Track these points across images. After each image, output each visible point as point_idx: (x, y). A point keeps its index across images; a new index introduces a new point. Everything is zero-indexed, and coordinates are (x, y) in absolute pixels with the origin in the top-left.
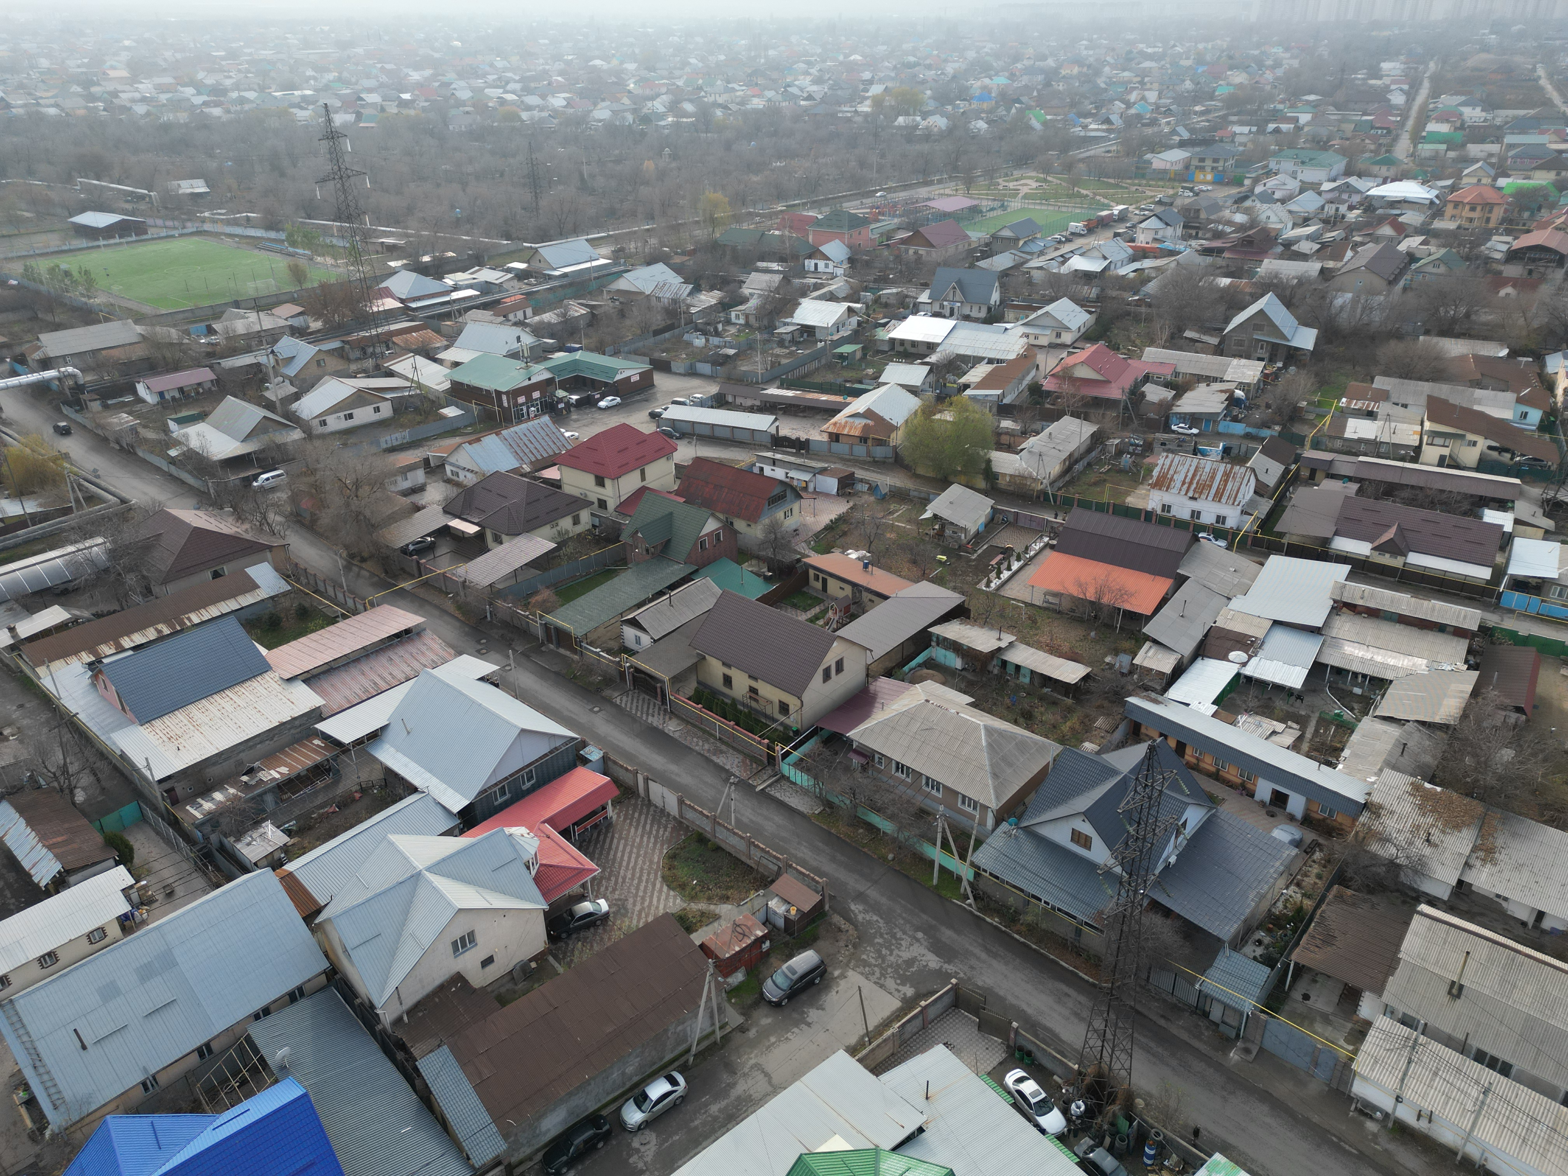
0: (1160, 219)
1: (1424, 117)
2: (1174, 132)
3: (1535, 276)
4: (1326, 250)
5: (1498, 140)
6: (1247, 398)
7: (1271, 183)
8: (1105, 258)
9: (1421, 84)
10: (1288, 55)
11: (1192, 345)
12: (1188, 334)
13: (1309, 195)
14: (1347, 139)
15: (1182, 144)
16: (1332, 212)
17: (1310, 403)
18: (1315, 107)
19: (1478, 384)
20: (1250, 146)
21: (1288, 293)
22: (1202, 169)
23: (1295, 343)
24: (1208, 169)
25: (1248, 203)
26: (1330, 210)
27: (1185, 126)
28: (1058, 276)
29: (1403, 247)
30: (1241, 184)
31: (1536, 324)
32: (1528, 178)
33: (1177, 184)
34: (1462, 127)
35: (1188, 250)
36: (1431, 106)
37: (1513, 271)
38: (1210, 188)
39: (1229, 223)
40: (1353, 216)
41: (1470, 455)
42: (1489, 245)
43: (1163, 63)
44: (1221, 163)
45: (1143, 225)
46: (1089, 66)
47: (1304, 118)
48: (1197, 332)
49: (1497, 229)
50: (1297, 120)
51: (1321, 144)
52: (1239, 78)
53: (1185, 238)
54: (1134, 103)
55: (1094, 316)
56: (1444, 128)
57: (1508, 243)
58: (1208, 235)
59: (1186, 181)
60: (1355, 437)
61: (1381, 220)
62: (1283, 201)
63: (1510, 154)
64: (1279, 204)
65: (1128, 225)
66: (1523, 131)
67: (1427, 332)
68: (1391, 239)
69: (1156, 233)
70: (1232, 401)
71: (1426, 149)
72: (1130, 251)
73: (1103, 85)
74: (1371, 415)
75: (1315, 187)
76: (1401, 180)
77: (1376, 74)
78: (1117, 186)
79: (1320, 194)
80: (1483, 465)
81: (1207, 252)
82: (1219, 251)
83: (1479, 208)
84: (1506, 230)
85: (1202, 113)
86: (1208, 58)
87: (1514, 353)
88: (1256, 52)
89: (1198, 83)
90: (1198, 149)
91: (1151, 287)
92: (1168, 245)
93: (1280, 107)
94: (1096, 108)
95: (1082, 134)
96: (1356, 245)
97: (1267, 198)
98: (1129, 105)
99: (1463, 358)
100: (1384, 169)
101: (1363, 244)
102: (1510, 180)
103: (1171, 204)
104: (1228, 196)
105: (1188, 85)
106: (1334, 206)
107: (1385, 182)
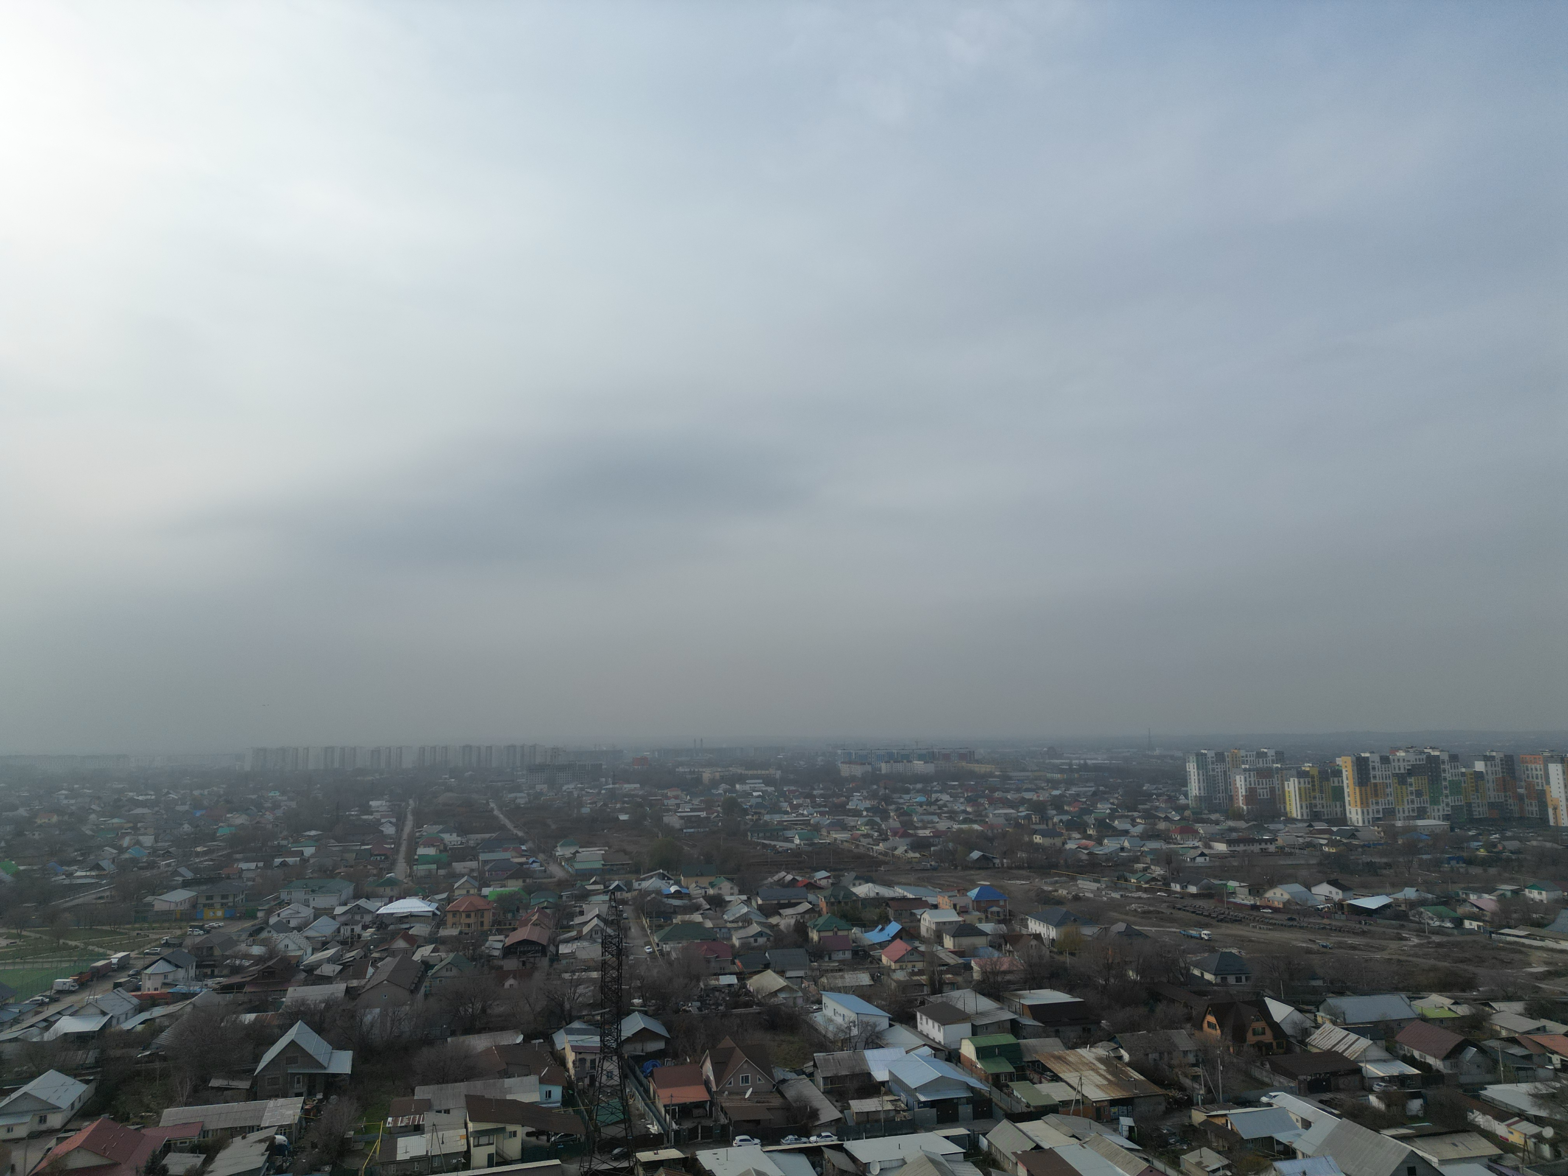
0: (169, 962)
1: (414, 844)
2: (176, 873)
3: (528, 966)
4: (348, 969)
5: (475, 858)
6: (290, 1142)
7: (285, 912)
8: (104, 1014)
9: (405, 817)
10: (285, 798)
11: (222, 1095)
12: (215, 1083)
13: (324, 920)
14: (351, 867)
15: (186, 884)
16: (348, 933)
17: (357, 1131)
18: (317, 841)
19: (507, 1074)
20: (259, 880)
21: (317, 1018)
22: (211, 906)
23: (332, 1070)
24: (218, 906)
25: (264, 935)
26: (346, 931)
27: (188, 867)
28: (41, 1045)
29: (417, 957)
30: (255, 917)
31: (538, 1008)
32: (505, 886)
33: (184, 924)
34: (445, 850)
35: (205, 990)
36: (417, 834)
37: (511, 964)
38: (221, 924)
39: (247, 956)
40: (367, 934)
41: (513, 1147)
42: (487, 945)
43: (156, 809)
44: (231, 899)
45: (149, 971)
46: (72, 814)
47: (309, 851)
48: (224, 1078)
49: (491, 930)
50: (302, 853)
51: (328, 873)
52: (240, 819)
53: (198, 978)
54: (128, 848)
55: (93, 1086)
56: (431, 851)
57: (501, 941)
58: (225, 972)
59: (195, 920)
60: (407, 1157)
61: (394, 936)
62: (299, 929)
63: (486, 868)
64: (295, 931)
65: (131, 972)
66: (492, 851)
67: (453, 1033)
68: (405, 951)
69: (166, 977)
70: (274, 1149)
71: (421, 869)
72: (135, 1001)
73: (89, 832)
74: (418, 1129)
75: (328, 912)
76: (405, 898)
77: (367, 810)
78: (114, 933)
79: (334, 918)
80: (528, 1154)
81: (225, 989)
82: (240, 986)
83: (473, 914)
84: (497, 930)
85: (205, 853)
86: (206, 803)
87: (528, 1038)
88: (254, 797)
89: (197, 826)
90: (204, 887)
91: (165, 1038)
92: (181, 988)
93: (284, 843)
94: (82, 855)
95: (67, 882)
96: (375, 962)
97: (283, 927)
98: (121, 850)
99: (488, 1051)
100: (388, 890)
101: (382, 959)
102: (491, 889)
103: (180, 945)
104: (243, 930)
105: (186, 827)
106: (349, 928)
107: (391, 901)
